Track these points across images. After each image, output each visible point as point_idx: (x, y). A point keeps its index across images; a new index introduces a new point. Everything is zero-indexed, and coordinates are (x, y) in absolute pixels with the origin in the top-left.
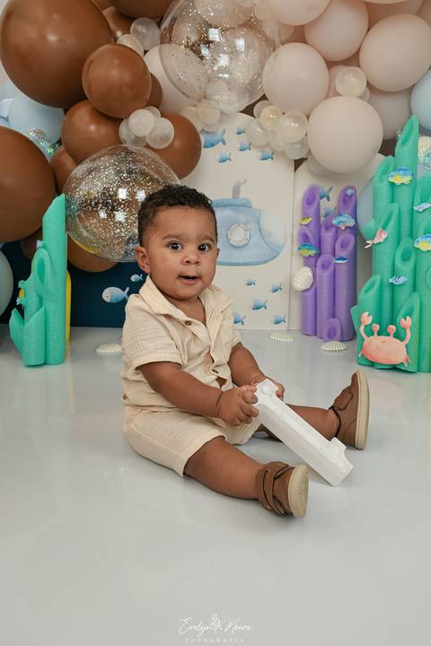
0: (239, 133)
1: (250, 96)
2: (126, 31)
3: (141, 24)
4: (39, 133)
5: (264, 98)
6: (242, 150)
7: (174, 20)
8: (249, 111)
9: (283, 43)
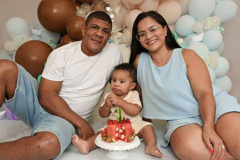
0: (118, 39)
1: (122, 27)
2: (80, 7)
3: (85, 5)
4: (52, 41)
5: (126, 27)
6: (120, 44)
7: (95, 4)
8: (121, 31)
9: (131, 10)
